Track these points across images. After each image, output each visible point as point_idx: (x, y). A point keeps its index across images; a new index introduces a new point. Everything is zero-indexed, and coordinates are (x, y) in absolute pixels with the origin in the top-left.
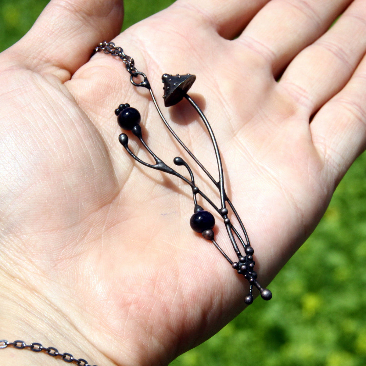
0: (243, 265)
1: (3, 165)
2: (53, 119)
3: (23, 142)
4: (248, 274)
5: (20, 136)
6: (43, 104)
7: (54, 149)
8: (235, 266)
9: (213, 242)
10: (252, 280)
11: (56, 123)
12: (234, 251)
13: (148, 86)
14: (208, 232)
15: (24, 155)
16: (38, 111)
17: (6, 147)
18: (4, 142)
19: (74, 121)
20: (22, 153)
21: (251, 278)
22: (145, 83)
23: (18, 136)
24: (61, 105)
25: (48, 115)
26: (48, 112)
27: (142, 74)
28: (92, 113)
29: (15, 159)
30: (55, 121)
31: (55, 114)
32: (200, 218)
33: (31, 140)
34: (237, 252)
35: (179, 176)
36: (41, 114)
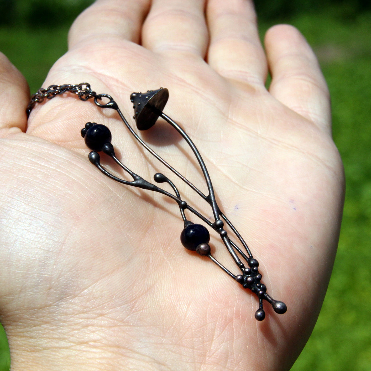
0: (249, 277)
1: (25, 230)
2: (48, 166)
3: (34, 199)
4: (256, 287)
5: (27, 195)
6: (29, 158)
7: (69, 192)
8: (240, 279)
9: (210, 257)
10: (261, 292)
11: (55, 168)
12: (236, 264)
13: (115, 107)
14: (202, 246)
15: (42, 210)
16: (28, 167)
17: (19, 212)
18: (13, 208)
19: (70, 160)
20: (39, 209)
21: (259, 291)
22: (111, 104)
23: (25, 196)
24: (47, 151)
25: (41, 165)
26: (38, 162)
27: (107, 96)
28: (77, 149)
29: (36, 218)
30: (53, 168)
31: (48, 161)
32: (191, 231)
33: (40, 193)
34: (240, 264)
35: (162, 192)
36: (33, 168)
